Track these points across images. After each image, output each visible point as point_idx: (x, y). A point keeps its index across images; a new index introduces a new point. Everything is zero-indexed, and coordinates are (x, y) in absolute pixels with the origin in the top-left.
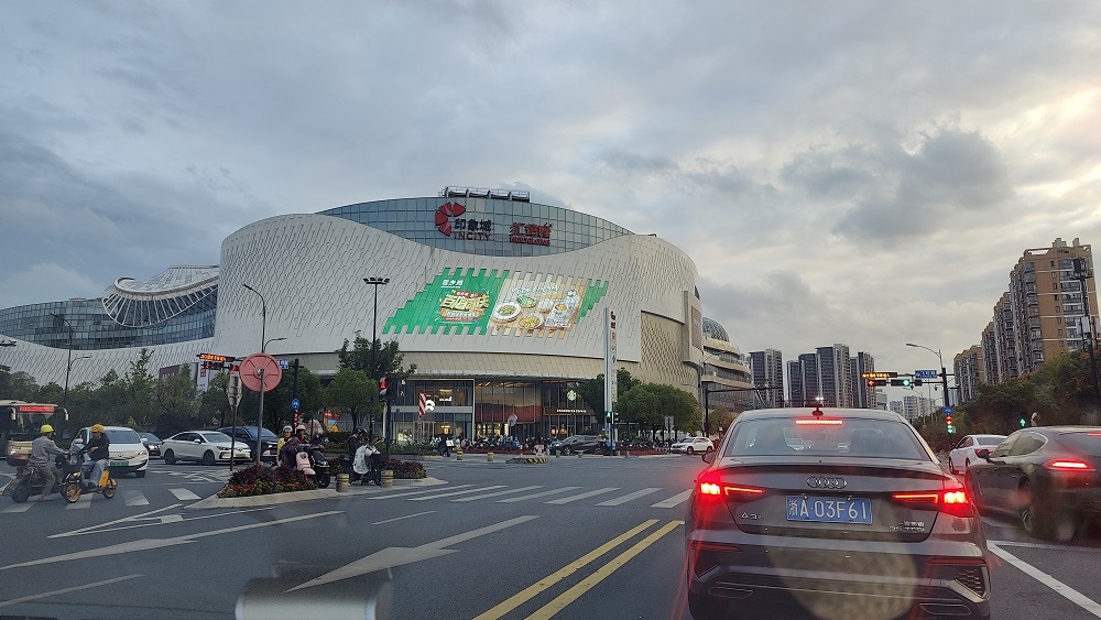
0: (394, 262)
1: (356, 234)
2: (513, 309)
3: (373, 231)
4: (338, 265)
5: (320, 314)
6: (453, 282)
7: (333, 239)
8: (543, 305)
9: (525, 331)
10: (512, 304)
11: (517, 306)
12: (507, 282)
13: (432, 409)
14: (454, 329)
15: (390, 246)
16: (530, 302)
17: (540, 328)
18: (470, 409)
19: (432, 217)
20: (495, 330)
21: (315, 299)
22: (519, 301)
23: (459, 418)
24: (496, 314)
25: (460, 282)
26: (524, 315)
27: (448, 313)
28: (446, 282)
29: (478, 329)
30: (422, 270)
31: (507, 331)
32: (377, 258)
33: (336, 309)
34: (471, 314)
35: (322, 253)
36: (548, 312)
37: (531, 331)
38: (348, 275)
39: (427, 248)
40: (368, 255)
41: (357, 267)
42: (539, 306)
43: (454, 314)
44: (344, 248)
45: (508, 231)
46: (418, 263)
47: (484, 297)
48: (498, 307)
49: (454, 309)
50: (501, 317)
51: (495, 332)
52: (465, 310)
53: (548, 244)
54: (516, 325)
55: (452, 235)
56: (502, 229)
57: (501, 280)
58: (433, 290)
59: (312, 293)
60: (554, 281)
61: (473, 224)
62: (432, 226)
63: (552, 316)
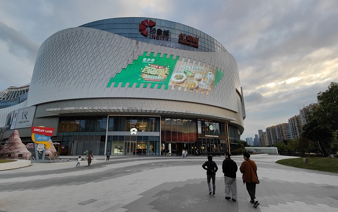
0: (116, 48)
1: (95, 34)
2: (183, 77)
3: (105, 33)
4: (84, 51)
5: (72, 77)
6: (149, 60)
7: (82, 38)
8: (198, 76)
9: (189, 89)
10: (181, 74)
11: (184, 75)
12: (178, 62)
13: (135, 133)
14: (149, 85)
15: (113, 40)
16: (191, 74)
17: (197, 88)
18: (158, 134)
19: (138, 27)
20: (173, 87)
21: (70, 70)
22: (185, 73)
23: (152, 139)
24: (173, 79)
25: (153, 60)
26: (188, 80)
27: (146, 76)
28: (145, 59)
29: (163, 86)
30: (131, 53)
31: (180, 89)
32: (106, 46)
33: (81, 74)
34: (159, 78)
35: (76, 46)
36: (200, 80)
37: (192, 89)
38: (89, 56)
39: (134, 41)
40: (101, 45)
41: (94, 51)
42: (195, 77)
43: (149, 77)
44: (88, 42)
45: (177, 38)
46: (129, 49)
47: (166, 68)
48: (174, 75)
49: (150, 74)
50: (176, 80)
51: (173, 88)
52: (156, 75)
53: (197, 47)
54: (184, 85)
55: (148, 37)
56: (175, 36)
57: (176, 61)
58: (138, 64)
59: (68, 67)
60: (202, 65)
61: (159, 31)
62: (137, 31)
63: (202, 83)
